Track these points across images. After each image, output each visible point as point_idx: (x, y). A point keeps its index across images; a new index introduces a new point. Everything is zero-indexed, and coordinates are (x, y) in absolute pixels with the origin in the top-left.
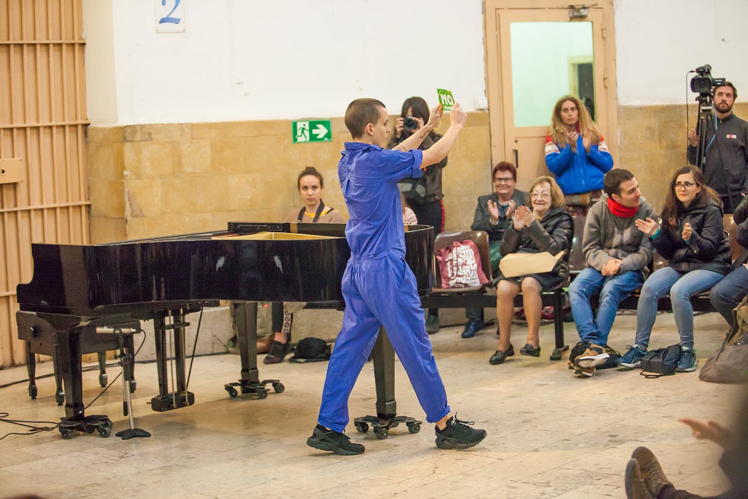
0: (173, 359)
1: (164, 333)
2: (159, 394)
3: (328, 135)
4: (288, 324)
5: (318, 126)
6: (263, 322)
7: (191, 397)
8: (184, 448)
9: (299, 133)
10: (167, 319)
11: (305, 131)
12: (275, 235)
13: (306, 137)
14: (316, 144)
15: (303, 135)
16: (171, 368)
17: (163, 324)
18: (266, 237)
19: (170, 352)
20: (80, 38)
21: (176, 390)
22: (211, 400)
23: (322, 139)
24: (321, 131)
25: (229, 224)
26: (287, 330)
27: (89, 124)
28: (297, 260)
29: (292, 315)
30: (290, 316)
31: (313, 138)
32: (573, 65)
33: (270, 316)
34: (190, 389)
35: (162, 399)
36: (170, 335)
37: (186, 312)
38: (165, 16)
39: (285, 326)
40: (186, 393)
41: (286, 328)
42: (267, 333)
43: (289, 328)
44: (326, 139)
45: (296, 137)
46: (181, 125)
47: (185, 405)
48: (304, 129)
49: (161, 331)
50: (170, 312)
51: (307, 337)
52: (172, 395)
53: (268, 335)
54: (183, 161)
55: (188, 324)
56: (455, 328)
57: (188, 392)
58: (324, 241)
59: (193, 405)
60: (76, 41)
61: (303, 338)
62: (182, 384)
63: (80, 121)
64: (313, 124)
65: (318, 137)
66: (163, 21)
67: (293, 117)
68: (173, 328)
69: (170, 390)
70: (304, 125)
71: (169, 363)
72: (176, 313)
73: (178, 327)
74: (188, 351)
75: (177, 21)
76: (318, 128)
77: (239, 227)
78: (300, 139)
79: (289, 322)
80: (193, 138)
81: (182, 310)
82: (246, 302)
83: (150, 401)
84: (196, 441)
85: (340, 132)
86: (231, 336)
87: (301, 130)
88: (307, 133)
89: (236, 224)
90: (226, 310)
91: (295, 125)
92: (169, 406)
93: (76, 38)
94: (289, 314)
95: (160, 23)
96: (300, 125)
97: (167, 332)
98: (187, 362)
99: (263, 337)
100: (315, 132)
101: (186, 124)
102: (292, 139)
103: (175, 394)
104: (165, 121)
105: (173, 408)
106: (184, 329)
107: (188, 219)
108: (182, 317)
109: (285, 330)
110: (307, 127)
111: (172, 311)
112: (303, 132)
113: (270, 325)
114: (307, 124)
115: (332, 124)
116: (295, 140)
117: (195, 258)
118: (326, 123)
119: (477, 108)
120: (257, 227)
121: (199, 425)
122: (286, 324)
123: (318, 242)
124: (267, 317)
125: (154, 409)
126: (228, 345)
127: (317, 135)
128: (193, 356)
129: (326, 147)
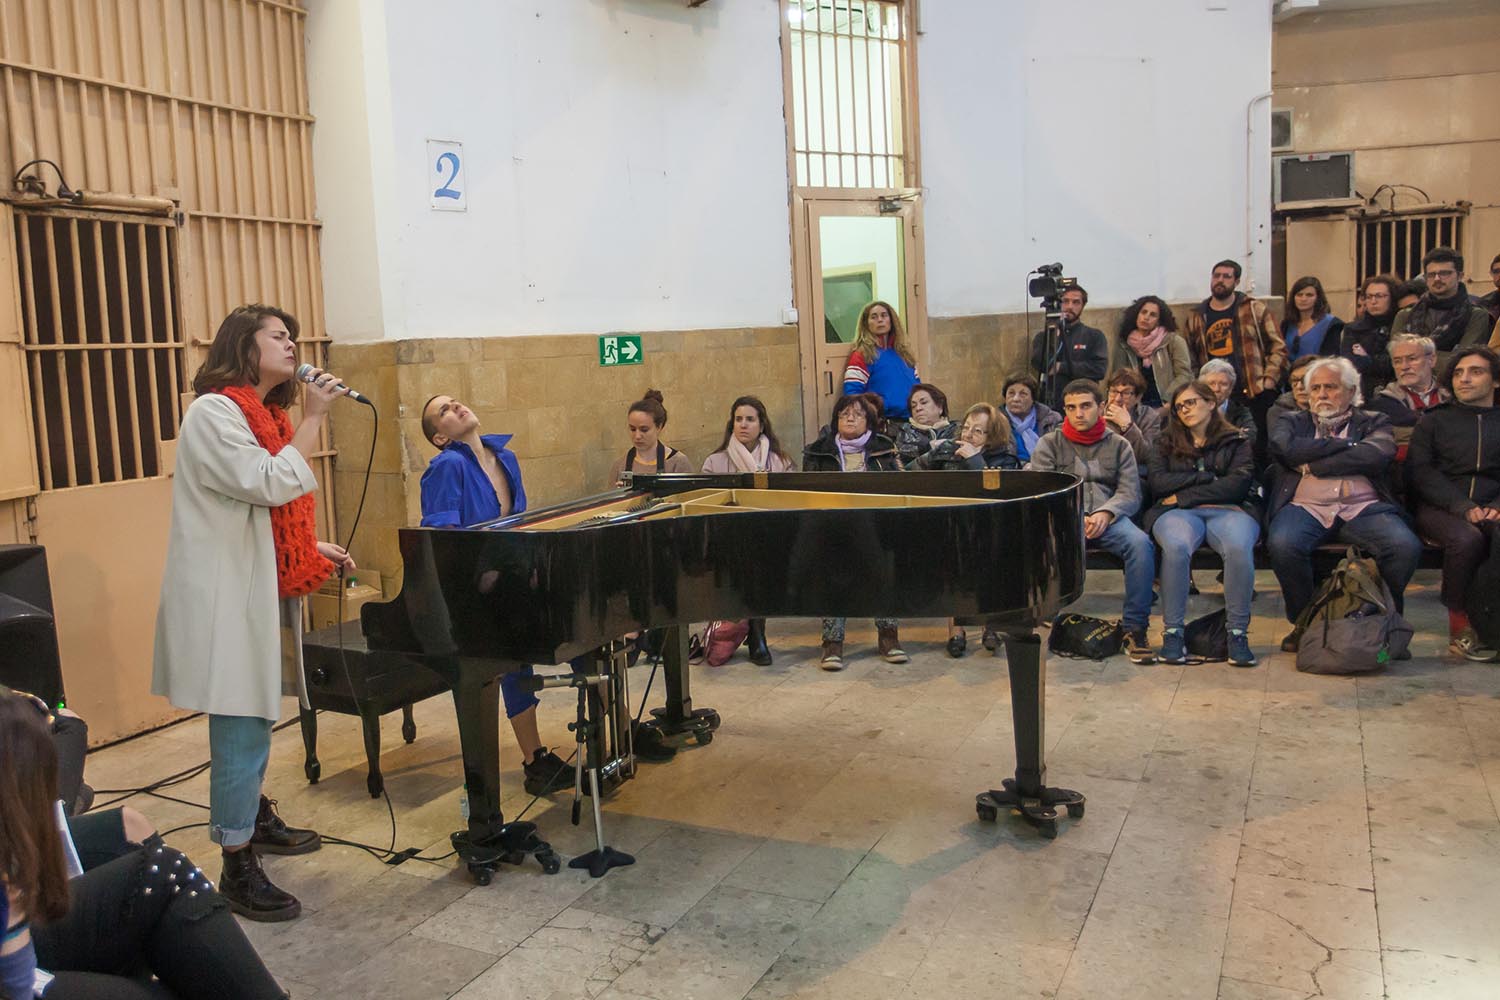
3: (638, 355)
5: (628, 343)
9: (607, 353)
11: (613, 350)
13: (615, 358)
14: (625, 367)
15: (611, 355)
20: (313, 218)
23: (632, 361)
24: (631, 350)
27: (331, 342)
31: (623, 358)
38: (442, 187)
44: (636, 360)
45: (604, 358)
46: (470, 339)
48: (612, 347)
54: (474, 390)
60: (309, 221)
63: (318, 337)
64: (623, 340)
65: (629, 358)
66: (439, 194)
67: (599, 331)
70: (613, 342)
75: (455, 195)
76: (627, 346)
78: (609, 361)
80: (485, 360)
85: (652, 351)
87: (609, 348)
88: (615, 352)
91: (602, 341)
93: (309, 217)
95: (436, 196)
96: (608, 342)
100: (624, 351)
101: (476, 339)
102: (599, 362)
110: (616, 345)
112: (611, 351)
114: (615, 340)
115: (643, 340)
116: (603, 361)
118: (635, 340)
119: (785, 321)
127: (628, 355)
129: (636, 370)
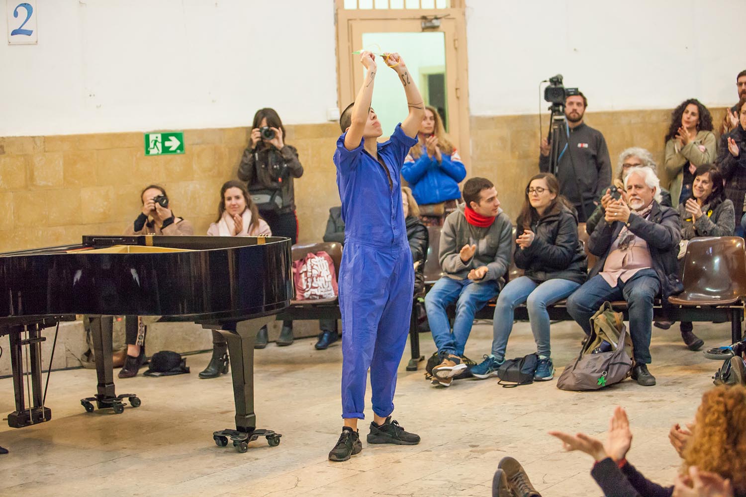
0: (29, 374)
1: (20, 349)
2: (16, 411)
3: (181, 147)
4: (142, 336)
5: (171, 138)
6: (118, 336)
7: (48, 412)
8: (43, 464)
9: (152, 145)
10: (23, 334)
11: (157, 144)
12: (130, 248)
13: (158, 150)
14: (168, 156)
15: (155, 147)
16: (27, 382)
17: (19, 339)
18: (122, 250)
19: (26, 367)
21: (32, 406)
22: (67, 416)
23: (175, 151)
24: (174, 143)
25: (84, 237)
26: (141, 342)
28: (154, 272)
29: (146, 327)
30: (144, 328)
31: (166, 150)
32: (424, 75)
33: (124, 330)
34: (46, 405)
35: (18, 415)
36: (25, 349)
37: (42, 326)
38: (17, 28)
39: (139, 339)
40: (43, 409)
41: (140, 341)
42: (122, 346)
43: (142, 341)
44: (179, 151)
45: (149, 149)
46: (33, 137)
47: (42, 421)
48: (156, 141)
49: (17, 347)
50: (26, 326)
51: (162, 350)
52: (29, 411)
53: (122, 349)
54: (36, 173)
55: (44, 339)
56: (309, 339)
57: (45, 408)
58: (181, 254)
59: (49, 421)
61: (157, 352)
62: (38, 400)
64: (166, 137)
65: (171, 149)
66: (14, 33)
67: (145, 130)
68: (29, 343)
69: (27, 406)
70: (157, 138)
71: (25, 377)
72: (31, 329)
73: (32, 342)
74: (45, 365)
75: (29, 33)
76: (170, 140)
77: (93, 240)
78: (153, 152)
79: (143, 335)
80: (45, 151)
81: (37, 324)
82: (101, 316)
83: (7, 417)
84: (54, 457)
85: (193, 144)
86: (86, 350)
87: (154, 142)
88: (159, 145)
89: (91, 238)
90: (79, 324)
91: (147, 137)
92: (26, 422)
94: (143, 327)
95: (12, 35)
96: (152, 138)
97: (23, 347)
98: (44, 376)
99: (118, 350)
100: (167, 144)
101: (39, 137)
102: (144, 152)
103: (32, 410)
104: (18, 134)
105: (29, 424)
106: (40, 344)
107: (40, 233)
108: (37, 332)
109: (139, 342)
110: (160, 139)
111: (28, 326)
112: (155, 144)
113: (124, 338)
114: (160, 136)
115: (185, 136)
116: (148, 152)
117: (52, 272)
118: (178, 135)
119: (329, 119)
120: (111, 240)
121: (56, 440)
122: (139, 336)
123: (176, 254)
124: (121, 331)
125: (11, 425)
126: (82, 359)
127: (170, 147)
128: (49, 371)
129: (179, 159)
